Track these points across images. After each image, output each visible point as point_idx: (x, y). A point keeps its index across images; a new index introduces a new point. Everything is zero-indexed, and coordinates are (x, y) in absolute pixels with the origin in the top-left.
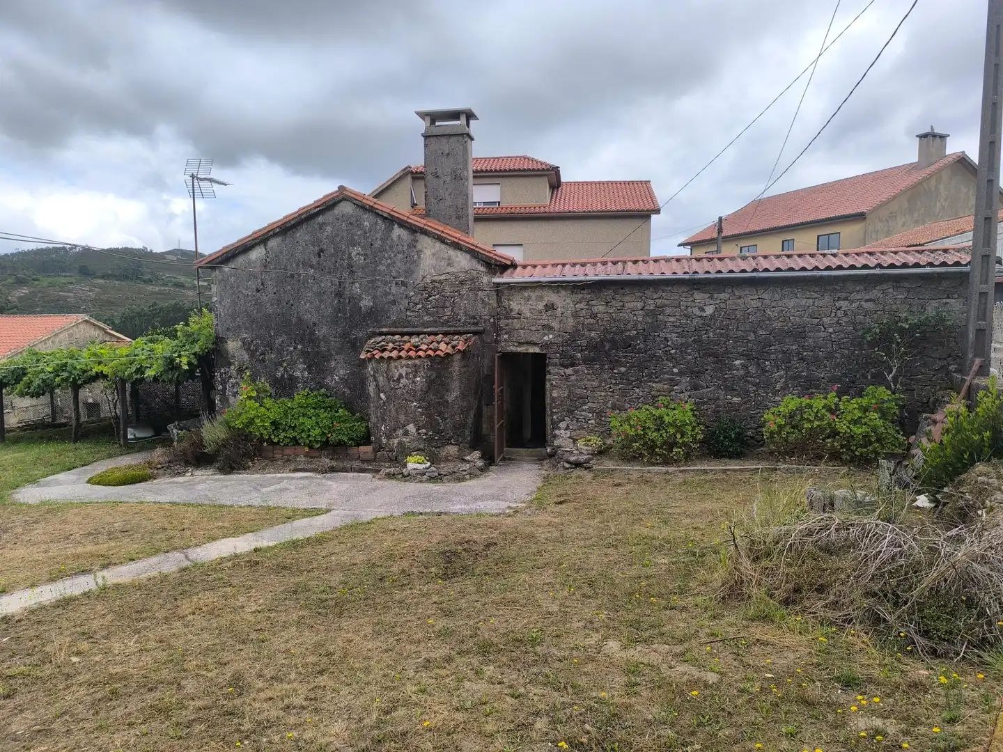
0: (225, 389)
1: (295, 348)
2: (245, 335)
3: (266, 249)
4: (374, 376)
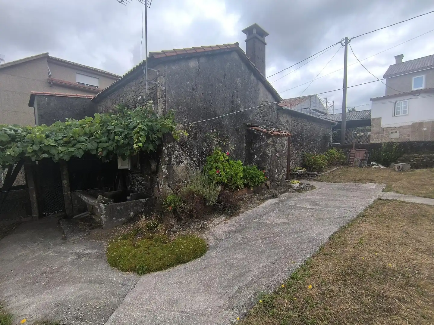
0: (170, 160)
1: (213, 131)
2: (184, 120)
3: (198, 63)
4: (273, 145)
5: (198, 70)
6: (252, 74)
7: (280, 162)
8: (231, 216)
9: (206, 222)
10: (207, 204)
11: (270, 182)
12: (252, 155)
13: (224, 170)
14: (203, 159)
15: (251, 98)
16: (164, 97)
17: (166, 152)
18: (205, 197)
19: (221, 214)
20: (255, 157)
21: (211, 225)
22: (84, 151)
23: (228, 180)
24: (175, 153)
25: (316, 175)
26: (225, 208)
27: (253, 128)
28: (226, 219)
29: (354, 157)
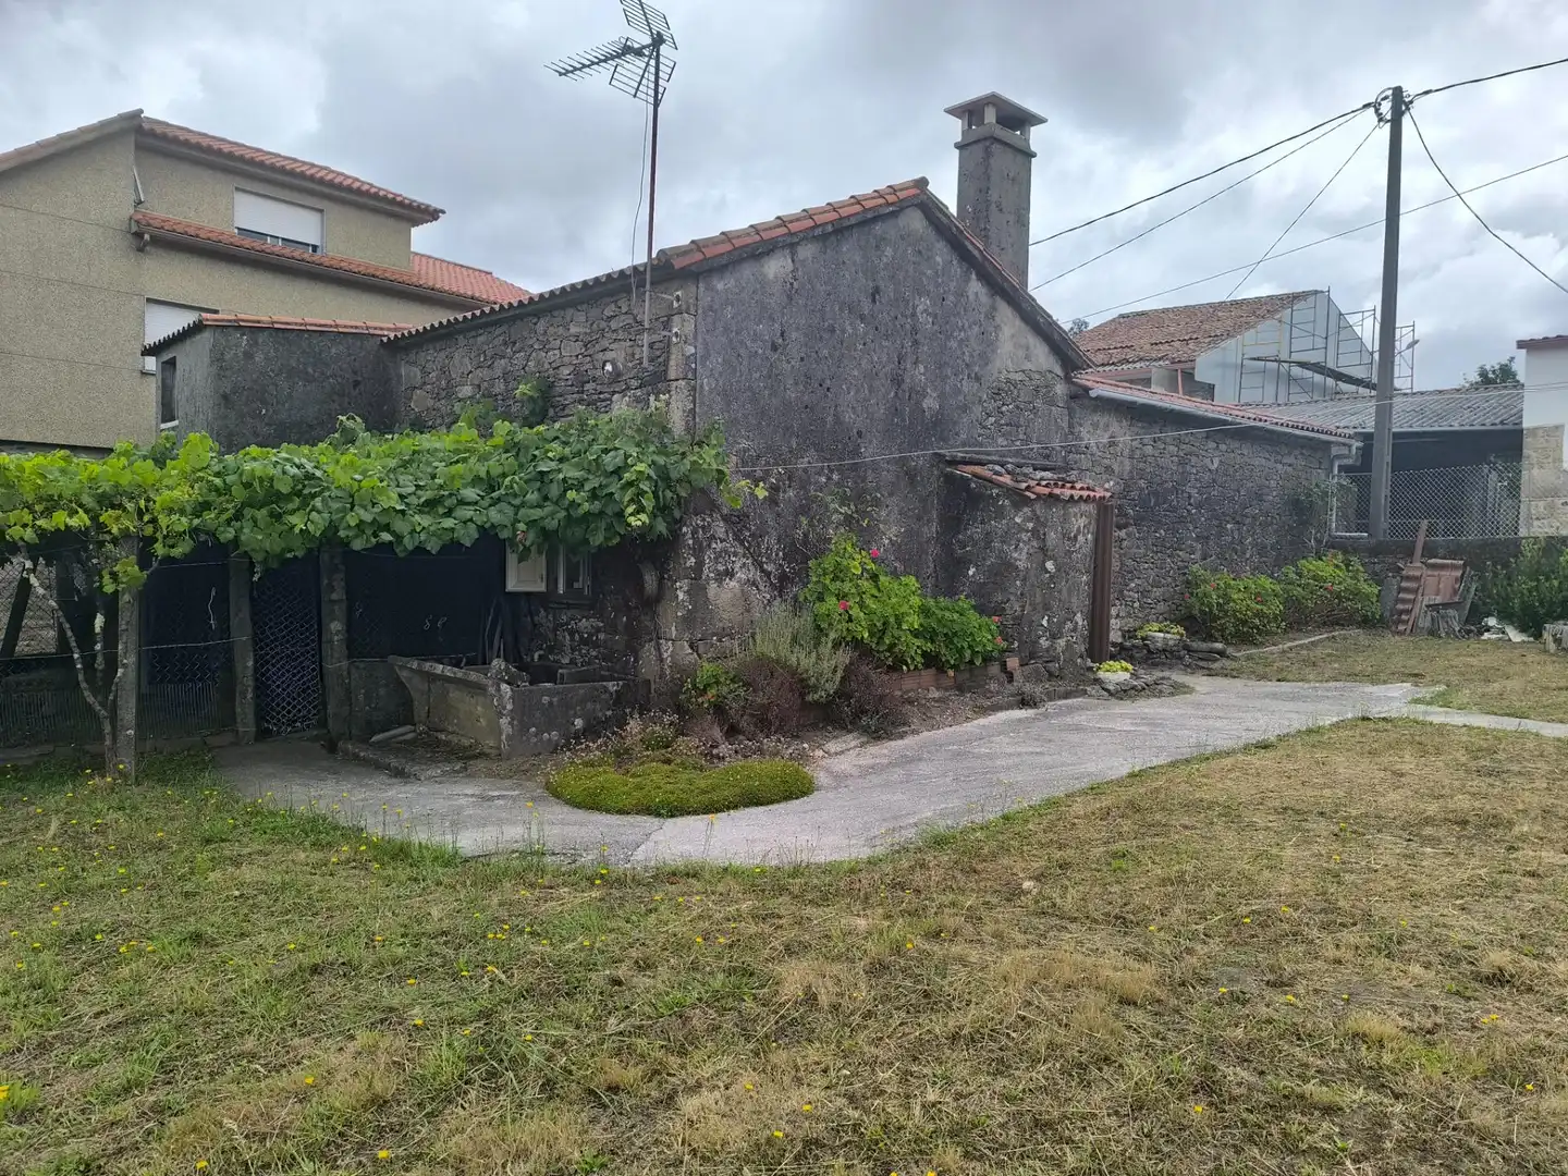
0: (700, 564)
1: (829, 479)
2: (744, 444)
3: (793, 261)
4: (1034, 532)
5: (792, 284)
6: (974, 276)
7: (1060, 592)
8: (879, 738)
9: (806, 745)
10: (809, 698)
11: (1021, 659)
12: (961, 563)
13: (862, 605)
14: (793, 568)
15: (964, 360)
16: (690, 375)
17: (691, 542)
18: (804, 676)
19: (850, 732)
20: (971, 573)
21: (819, 753)
22: (481, 528)
23: (872, 635)
24: (714, 546)
25: (1222, 654)
26: (861, 712)
27: (967, 471)
28: (862, 745)
29: (1416, 591)
